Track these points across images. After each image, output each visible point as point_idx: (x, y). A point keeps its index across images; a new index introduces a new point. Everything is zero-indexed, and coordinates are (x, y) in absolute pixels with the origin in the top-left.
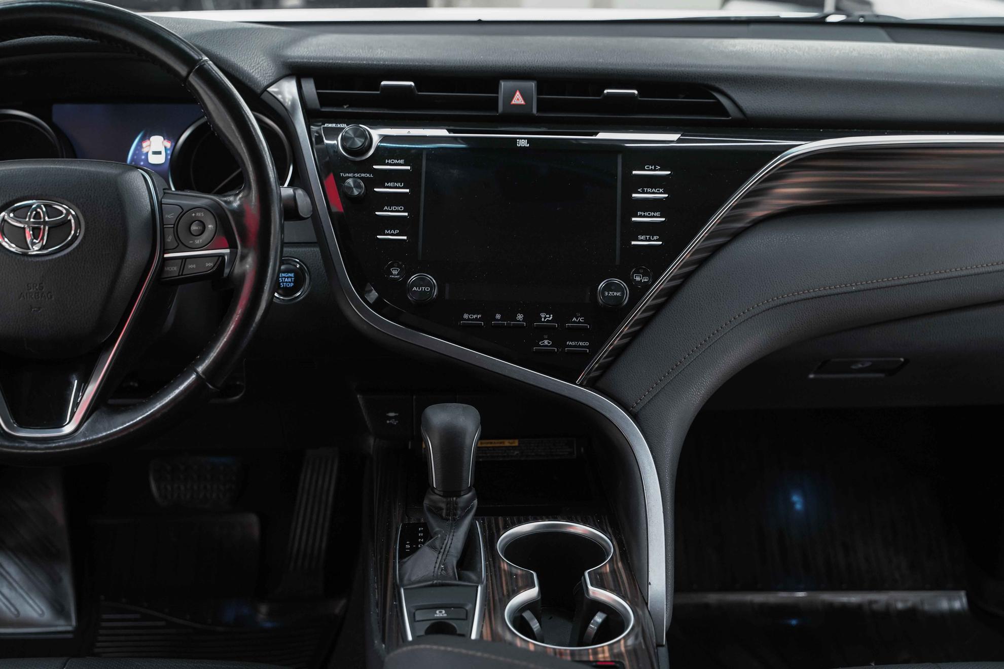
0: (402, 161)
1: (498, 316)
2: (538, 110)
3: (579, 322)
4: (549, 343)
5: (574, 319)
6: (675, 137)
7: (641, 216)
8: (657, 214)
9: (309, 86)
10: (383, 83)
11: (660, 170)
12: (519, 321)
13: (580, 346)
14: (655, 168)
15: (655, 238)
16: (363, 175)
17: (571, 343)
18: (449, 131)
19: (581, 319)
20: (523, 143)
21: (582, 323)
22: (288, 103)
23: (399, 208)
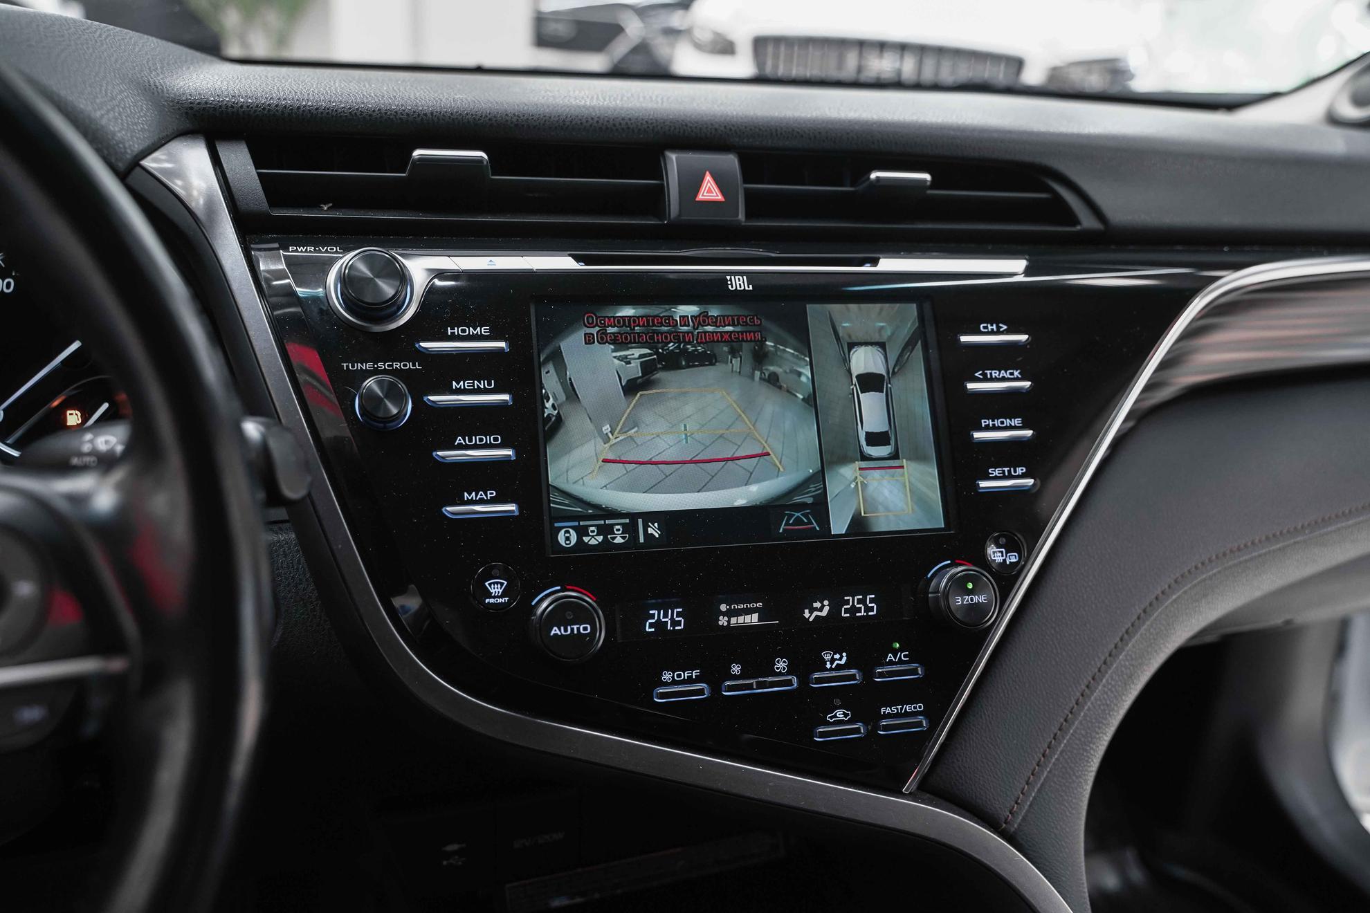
0: (484, 330)
1: (736, 669)
2: (749, 215)
3: (901, 662)
4: (845, 715)
5: (890, 657)
6: (1018, 265)
7: (987, 428)
8: (1016, 422)
9: (239, 159)
10: (417, 153)
11: (1007, 332)
12: (780, 674)
13: (907, 715)
14: (998, 328)
15: (1020, 470)
16: (396, 365)
17: (888, 710)
18: (577, 259)
19: (902, 655)
20: (739, 283)
21: (905, 662)
22: (197, 202)
23: (490, 439)
